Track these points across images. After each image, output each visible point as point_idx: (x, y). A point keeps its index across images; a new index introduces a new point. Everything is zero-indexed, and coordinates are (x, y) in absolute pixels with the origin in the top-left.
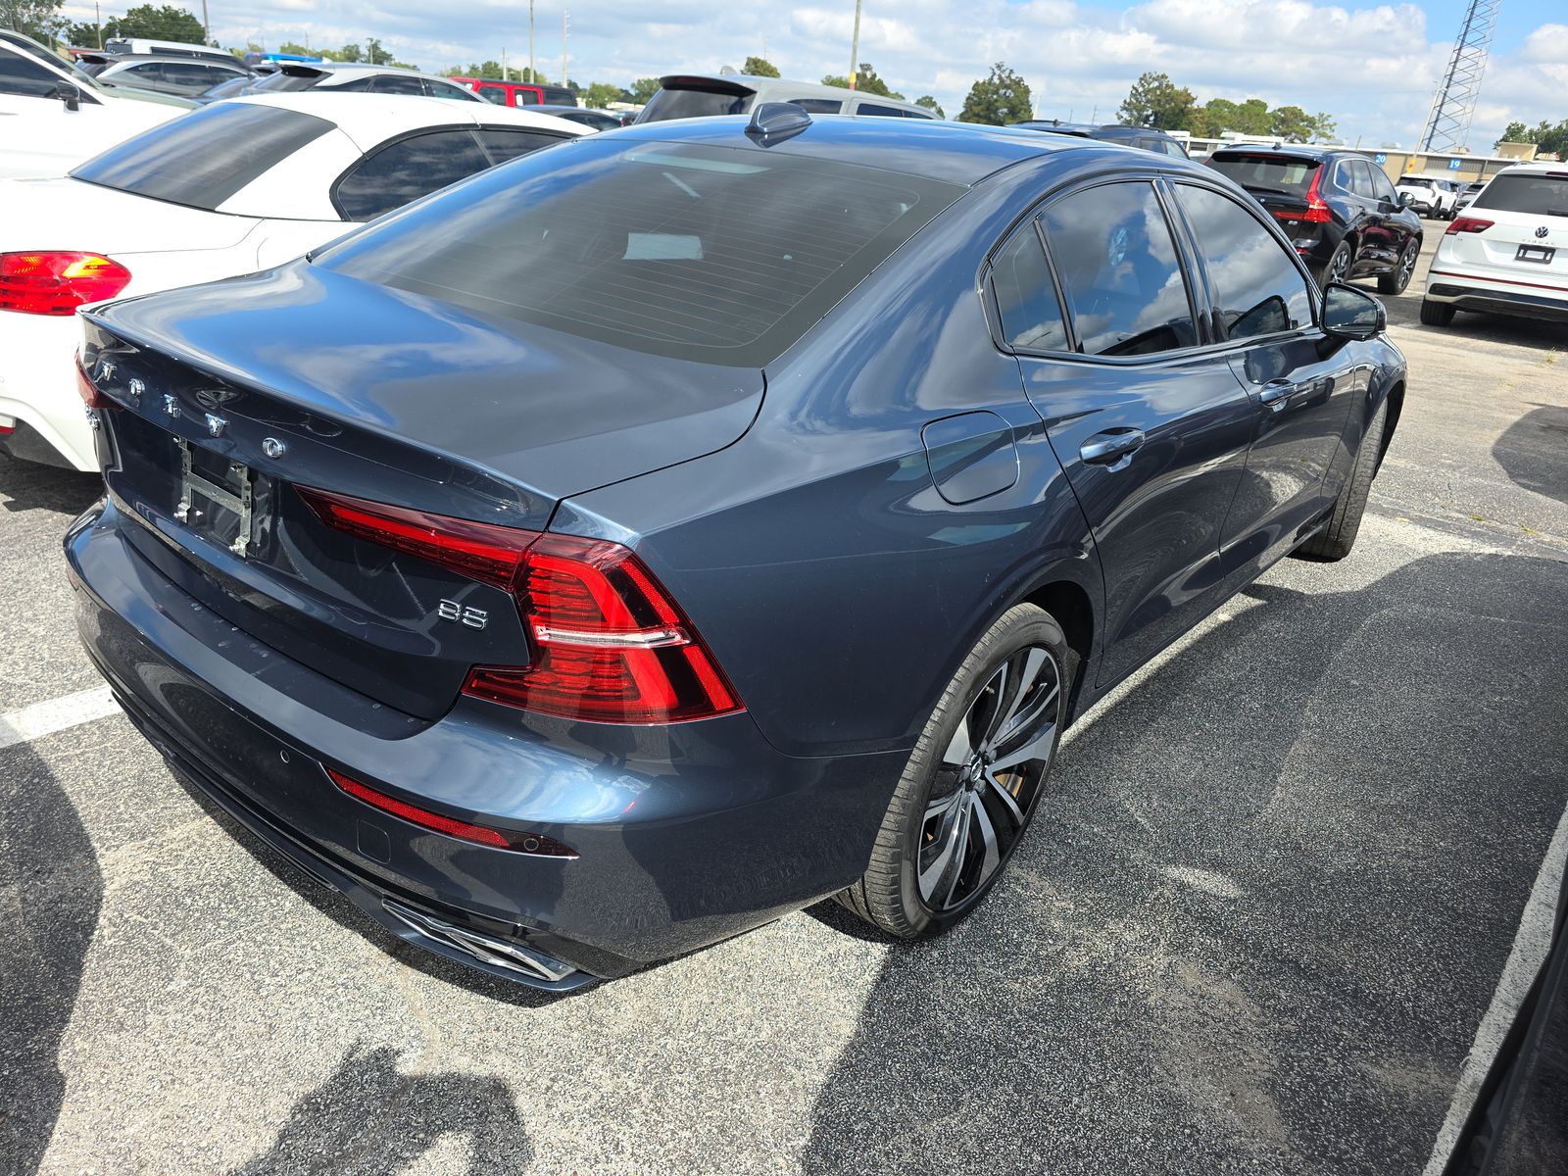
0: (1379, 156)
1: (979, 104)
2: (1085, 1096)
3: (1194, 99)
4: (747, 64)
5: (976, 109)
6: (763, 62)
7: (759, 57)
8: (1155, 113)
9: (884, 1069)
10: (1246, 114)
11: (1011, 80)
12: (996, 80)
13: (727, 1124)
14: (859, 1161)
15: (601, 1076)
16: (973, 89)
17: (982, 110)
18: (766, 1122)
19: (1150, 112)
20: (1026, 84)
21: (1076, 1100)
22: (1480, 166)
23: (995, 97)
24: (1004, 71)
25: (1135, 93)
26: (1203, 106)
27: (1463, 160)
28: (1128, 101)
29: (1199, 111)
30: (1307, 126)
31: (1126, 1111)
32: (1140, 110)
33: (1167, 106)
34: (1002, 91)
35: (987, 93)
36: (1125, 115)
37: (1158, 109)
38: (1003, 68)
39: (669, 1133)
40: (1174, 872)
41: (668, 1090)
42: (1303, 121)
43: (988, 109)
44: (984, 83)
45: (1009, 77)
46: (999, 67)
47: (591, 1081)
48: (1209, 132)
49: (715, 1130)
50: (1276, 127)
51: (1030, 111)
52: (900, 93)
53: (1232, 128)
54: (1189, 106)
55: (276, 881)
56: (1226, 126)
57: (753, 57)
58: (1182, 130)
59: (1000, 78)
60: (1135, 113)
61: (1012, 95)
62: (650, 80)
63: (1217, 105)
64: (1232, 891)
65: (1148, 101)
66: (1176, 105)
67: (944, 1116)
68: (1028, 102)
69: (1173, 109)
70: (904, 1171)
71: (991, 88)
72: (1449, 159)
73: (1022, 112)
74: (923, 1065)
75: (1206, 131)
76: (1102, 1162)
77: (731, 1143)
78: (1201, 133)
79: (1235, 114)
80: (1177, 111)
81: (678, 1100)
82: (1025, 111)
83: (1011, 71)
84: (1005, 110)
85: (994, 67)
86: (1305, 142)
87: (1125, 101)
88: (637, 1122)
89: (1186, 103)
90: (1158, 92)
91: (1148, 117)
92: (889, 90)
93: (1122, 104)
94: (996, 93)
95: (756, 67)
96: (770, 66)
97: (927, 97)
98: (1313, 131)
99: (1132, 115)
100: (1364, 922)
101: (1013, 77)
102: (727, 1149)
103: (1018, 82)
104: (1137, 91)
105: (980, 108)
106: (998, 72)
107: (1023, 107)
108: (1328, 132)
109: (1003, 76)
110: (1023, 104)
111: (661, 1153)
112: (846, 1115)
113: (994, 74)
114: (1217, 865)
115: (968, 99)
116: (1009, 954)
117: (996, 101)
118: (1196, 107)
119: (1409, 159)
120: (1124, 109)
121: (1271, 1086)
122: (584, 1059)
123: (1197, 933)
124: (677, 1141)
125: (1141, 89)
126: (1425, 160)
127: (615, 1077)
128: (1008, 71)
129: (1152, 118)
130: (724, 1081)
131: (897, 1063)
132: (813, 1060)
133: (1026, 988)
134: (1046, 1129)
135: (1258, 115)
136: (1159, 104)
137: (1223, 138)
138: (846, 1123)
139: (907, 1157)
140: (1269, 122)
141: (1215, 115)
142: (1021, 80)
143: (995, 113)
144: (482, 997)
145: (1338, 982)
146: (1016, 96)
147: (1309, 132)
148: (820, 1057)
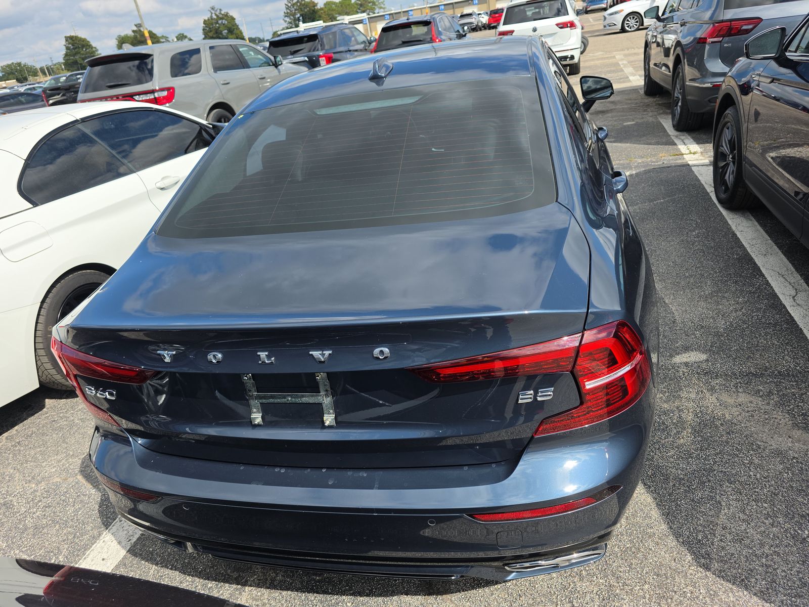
0: (410, 12)
1: (211, 31)
2: (752, 470)
3: (317, 4)
4: (66, 41)
5: (211, 34)
6: (76, 37)
7: (72, 35)
8: (301, 15)
9: (680, 506)
10: (343, 6)
11: (222, 14)
12: (214, 17)
13: (656, 570)
14: (716, 551)
15: (586, 586)
16: (204, 24)
17: (214, 34)
18: (668, 559)
19: (299, 15)
20: (231, 15)
21: (751, 473)
22: (451, 6)
23: (217, 25)
24: (216, 10)
25: (288, 8)
26: (322, 6)
27: (444, 5)
28: (286, 12)
29: (321, 9)
30: (372, 5)
31: (770, 467)
32: (294, 15)
33: (306, 10)
34: (220, 22)
35: (212, 24)
36: (288, 19)
37: (302, 13)
38: (215, 9)
39: (641, 591)
40: (678, 359)
41: (618, 573)
42: (369, 3)
43: (217, 33)
44: (208, 19)
45: (220, 13)
46: (212, 9)
47: (585, 591)
48: (330, 19)
49: (655, 577)
50: (359, 9)
51: (239, 29)
52: (164, 35)
53: (340, 14)
54: (316, 8)
55: (328, 597)
56: (336, 14)
57: (68, 35)
58: (318, 20)
59: (216, 15)
60: (292, 17)
61: (226, 22)
62: (9, 65)
63: (328, 4)
64: (704, 357)
65: (296, 10)
66: (310, 9)
67: (720, 511)
68: (236, 24)
69: (308, 11)
70: (734, 543)
71: (214, 21)
72: (438, 6)
73: (235, 30)
74: (690, 495)
75: (329, 18)
76: (785, 492)
77: (667, 578)
78: (327, 20)
79: (338, 7)
80: (311, 11)
81: (627, 574)
82: (237, 29)
83: (220, 10)
84: (226, 31)
85: (210, 9)
86: (374, 13)
87: (284, 12)
88: (624, 596)
89: (314, 6)
90: (299, 4)
91: (299, 18)
92: (158, 35)
93: (283, 14)
94: (217, 23)
95: (73, 41)
96: (81, 38)
97: (180, 34)
98: (376, 7)
99: (291, 19)
100: (752, 344)
101: (223, 12)
102: (669, 581)
103: (226, 15)
104: (288, 6)
105: (212, 33)
106: (213, 12)
107: (234, 27)
108: (382, 6)
109: (217, 13)
110: (234, 26)
111: (648, 602)
112: (691, 535)
113: (212, 13)
114: (687, 349)
115: (204, 30)
116: (665, 429)
117: (219, 27)
118: (319, 8)
119: (423, 10)
120: (286, 16)
121: (796, 425)
122: (571, 584)
123: (710, 380)
124: (647, 592)
125: (289, 5)
126: (429, 9)
127: (592, 582)
128: (219, 10)
129: (301, 18)
130: (633, 553)
131: (681, 500)
132: (653, 521)
133: (686, 438)
134: (755, 492)
135: (349, 5)
136: (302, 11)
137: (338, 20)
138: (694, 538)
139: (729, 537)
140: (355, 7)
141: (330, 10)
142: (227, 13)
143: (222, 34)
144: (496, 586)
145: (770, 372)
146: (228, 22)
147: (374, 8)
148: (654, 518)
